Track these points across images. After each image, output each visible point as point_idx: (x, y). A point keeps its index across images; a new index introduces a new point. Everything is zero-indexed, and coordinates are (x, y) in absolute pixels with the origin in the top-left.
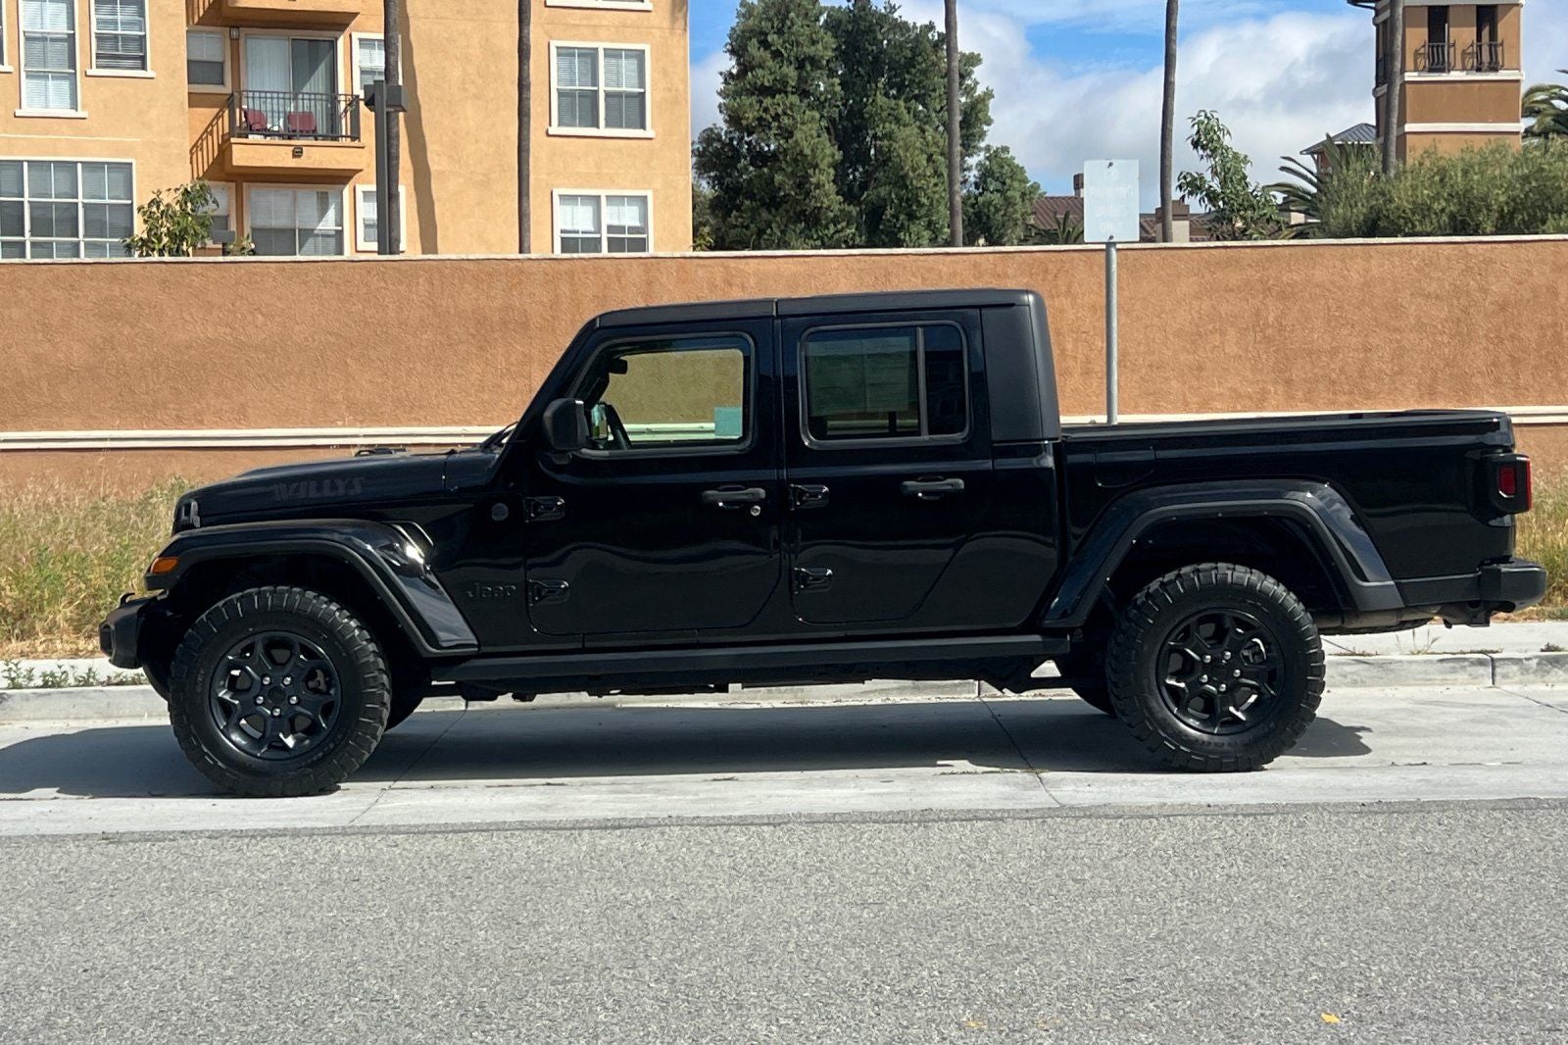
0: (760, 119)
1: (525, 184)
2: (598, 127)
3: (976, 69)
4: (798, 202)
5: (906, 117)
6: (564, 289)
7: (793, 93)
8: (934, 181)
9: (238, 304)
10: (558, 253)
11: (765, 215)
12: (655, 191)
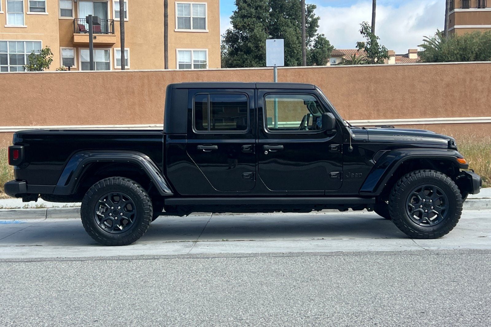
0: (243, 26)
1: (166, 47)
2: (190, 29)
3: (314, 10)
4: (256, 52)
5: (291, 25)
6: (146, 81)
7: (254, 17)
8: (298, 45)
9: (43, 86)
10: (178, 69)
11: (245, 56)
12: (209, 49)
